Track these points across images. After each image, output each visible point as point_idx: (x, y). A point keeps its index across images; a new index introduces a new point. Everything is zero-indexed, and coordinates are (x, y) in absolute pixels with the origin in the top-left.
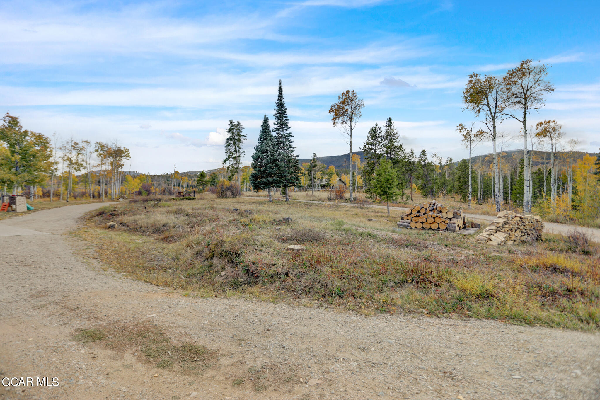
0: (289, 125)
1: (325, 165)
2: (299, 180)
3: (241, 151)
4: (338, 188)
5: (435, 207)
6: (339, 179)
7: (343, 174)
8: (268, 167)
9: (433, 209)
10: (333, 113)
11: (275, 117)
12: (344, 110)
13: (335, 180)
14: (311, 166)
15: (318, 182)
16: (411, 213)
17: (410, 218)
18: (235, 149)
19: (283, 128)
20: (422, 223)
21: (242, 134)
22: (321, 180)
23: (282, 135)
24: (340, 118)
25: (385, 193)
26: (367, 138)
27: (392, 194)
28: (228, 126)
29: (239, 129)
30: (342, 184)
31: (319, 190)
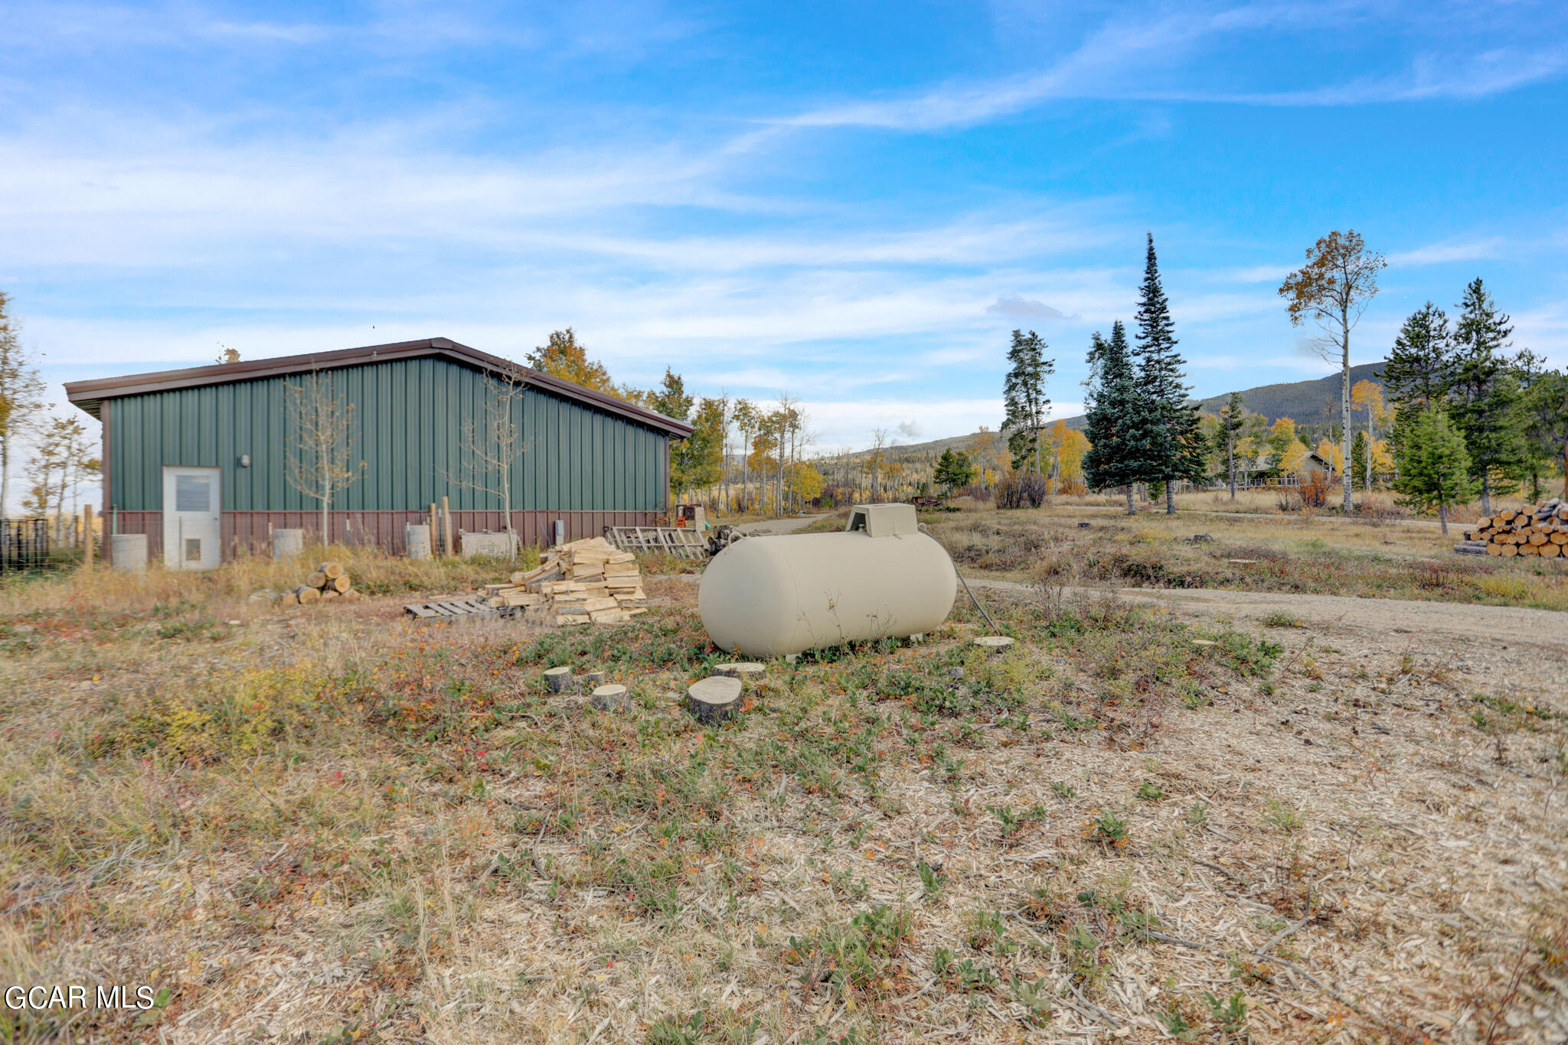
0: (1174, 337)
1: (1262, 417)
2: (1200, 464)
3: (1042, 398)
4: (1309, 479)
5: (1555, 512)
6: (1310, 453)
7: (1325, 440)
8: (1127, 437)
9: (1550, 516)
10: (1292, 294)
11: (1138, 322)
12: (1323, 282)
13: (1297, 458)
14: (1225, 427)
15: (1243, 466)
16: (1491, 526)
17: (1486, 535)
18: (1028, 396)
19: (1159, 345)
20: (1518, 545)
21: (1042, 360)
22: (1252, 461)
23: (1158, 362)
24: (1313, 304)
25: (1432, 486)
26: (1395, 345)
27: (1452, 489)
28: (1008, 345)
29: (1034, 349)
30: (1320, 470)
31: (1246, 487)
